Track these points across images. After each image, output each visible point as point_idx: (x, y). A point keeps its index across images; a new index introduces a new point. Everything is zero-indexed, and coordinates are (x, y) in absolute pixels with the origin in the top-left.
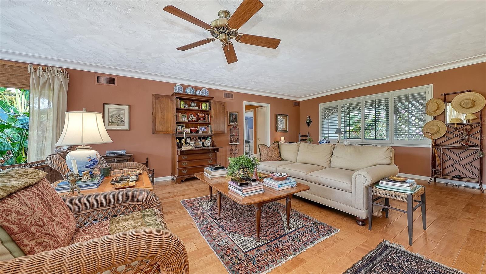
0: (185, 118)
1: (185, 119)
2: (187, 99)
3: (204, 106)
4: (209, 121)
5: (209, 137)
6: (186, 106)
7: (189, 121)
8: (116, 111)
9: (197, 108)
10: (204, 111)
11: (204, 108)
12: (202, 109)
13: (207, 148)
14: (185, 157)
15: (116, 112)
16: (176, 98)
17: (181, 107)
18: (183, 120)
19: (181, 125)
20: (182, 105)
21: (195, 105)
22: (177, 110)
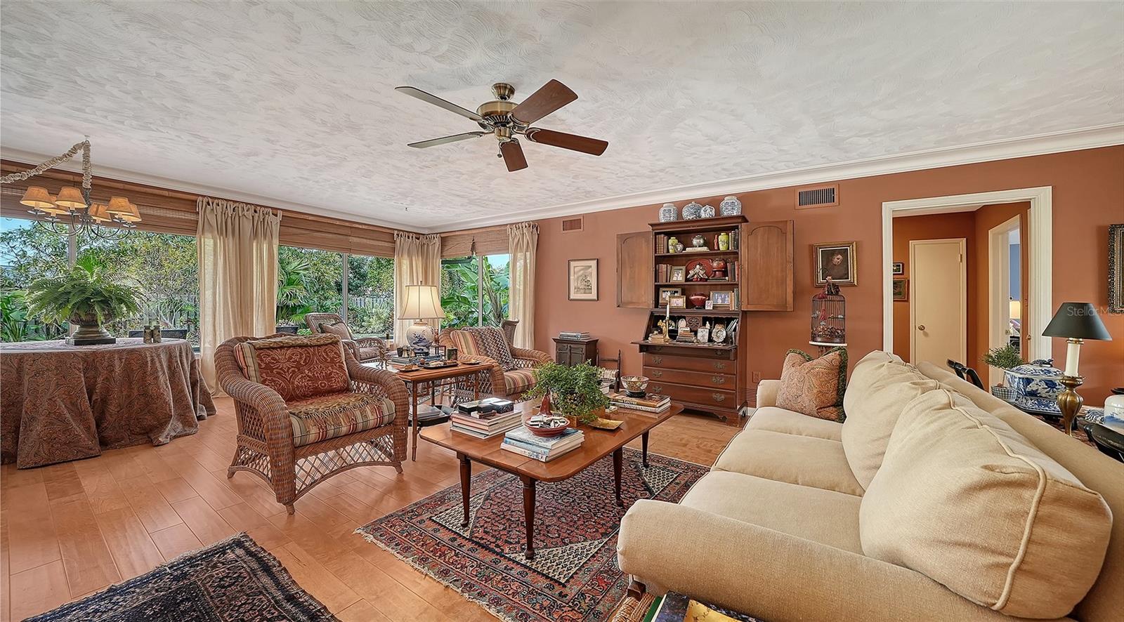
0: (680, 274)
1: (678, 277)
2: (683, 232)
3: (723, 241)
4: (735, 279)
5: (733, 319)
6: (680, 247)
7: (687, 280)
8: (582, 269)
9: (705, 249)
10: (724, 253)
11: (722, 248)
12: (719, 249)
13: (716, 346)
14: (657, 358)
15: (582, 272)
16: (656, 234)
17: (668, 251)
18: (675, 279)
19: (671, 289)
20: (670, 247)
21: (702, 241)
22: (659, 260)
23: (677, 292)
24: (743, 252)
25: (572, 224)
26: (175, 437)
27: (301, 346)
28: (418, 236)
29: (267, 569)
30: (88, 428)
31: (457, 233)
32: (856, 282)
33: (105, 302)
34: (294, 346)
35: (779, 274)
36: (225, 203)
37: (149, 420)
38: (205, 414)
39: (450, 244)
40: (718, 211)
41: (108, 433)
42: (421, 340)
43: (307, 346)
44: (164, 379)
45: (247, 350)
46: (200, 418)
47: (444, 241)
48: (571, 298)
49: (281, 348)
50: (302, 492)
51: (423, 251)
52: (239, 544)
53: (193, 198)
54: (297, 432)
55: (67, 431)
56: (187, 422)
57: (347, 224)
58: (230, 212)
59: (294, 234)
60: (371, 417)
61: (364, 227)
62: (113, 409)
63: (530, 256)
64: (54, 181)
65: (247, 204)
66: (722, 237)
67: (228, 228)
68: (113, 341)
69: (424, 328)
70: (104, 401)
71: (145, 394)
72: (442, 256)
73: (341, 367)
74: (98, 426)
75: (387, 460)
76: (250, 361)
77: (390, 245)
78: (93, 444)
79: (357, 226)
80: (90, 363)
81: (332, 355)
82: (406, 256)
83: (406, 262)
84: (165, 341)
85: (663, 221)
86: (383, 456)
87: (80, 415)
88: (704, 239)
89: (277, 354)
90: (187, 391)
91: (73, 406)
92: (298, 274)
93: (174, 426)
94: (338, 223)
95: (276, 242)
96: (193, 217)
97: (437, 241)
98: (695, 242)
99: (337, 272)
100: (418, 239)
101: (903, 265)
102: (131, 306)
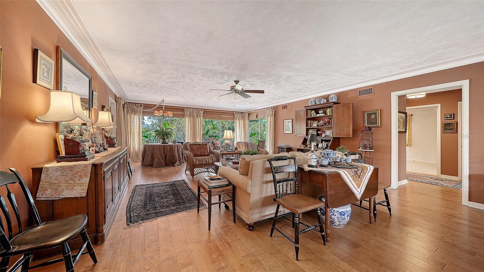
0: (315, 124)
2: (316, 109)
6: (315, 114)
7: (318, 126)
9: (324, 115)
10: (329, 116)
12: (327, 114)
16: (307, 110)
17: (311, 116)
18: (314, 126)
19: (312, 129)
20: (312, 114)
21: (322, 112)
22: (308, 119)
23: (314, 130)
24: (334, 115)
25: (285, 107)
26: (178, 165)
27: (199, 145)
28: (242, 113)
29: (186, 184)
30: (163, 161)
31: (252, 112)
32: (380, 125)
33: (167, 135)
34: (198, 145)
35: (347, 123)
36: (190, 109)
37: (173, 161)
38: (184, 162)
39: (251, 115)
40: (328, 101)
41: (167, 163)
42: (227, 144)
43: (200, 145)
44: (176, 152)
45: (188, 145)
46: (183, 162)
47: (249, 114)
48: (285, 133)
49: (195, 145)
50: (195, 175)
51: (243, 118)
52: (183, 181)
53: (183, 108)
54: (194, 162)
55: (160, 161)
56: (180, 163)
57: (220, 111)
58: (191, 111)
59: (207, 116)
60: (210, 161)
61: (225, 112)
62: (167, 158)
63: (272, 118)
64: (160, 108)
65: (195, 108)
66: (328, 110)
67: (191, 115)
68: (168, 143)
69: (228, 141)
70: (166, 156)
71: (173, 155)
72: (248, 119)
73: (207, 150)
74: (165, 161)
75: (214, 172)
76: (189, 147)
77: (233, 117)
78: (164, 164)
79: (223, 112)
80: (164, 147)
81: (205, 147)
82: (238, 120)
83: (238, 122)
84: (177, 144)
85: (310, 105)
86: (213, 171)
87: (162, 158)
88: (323, 111)
89: (194, 146)
90: (181, 155)
91: (161, 156)
92: (217, 125)
93: (178, 163)
94: (218, 111)
95: (202, 118)
96: (183, 113)
97: (247, 115)
98: (320, 112)
99: (229, 124)
100: (242, 114)
101: (454, 114)
102: (171, 136)
